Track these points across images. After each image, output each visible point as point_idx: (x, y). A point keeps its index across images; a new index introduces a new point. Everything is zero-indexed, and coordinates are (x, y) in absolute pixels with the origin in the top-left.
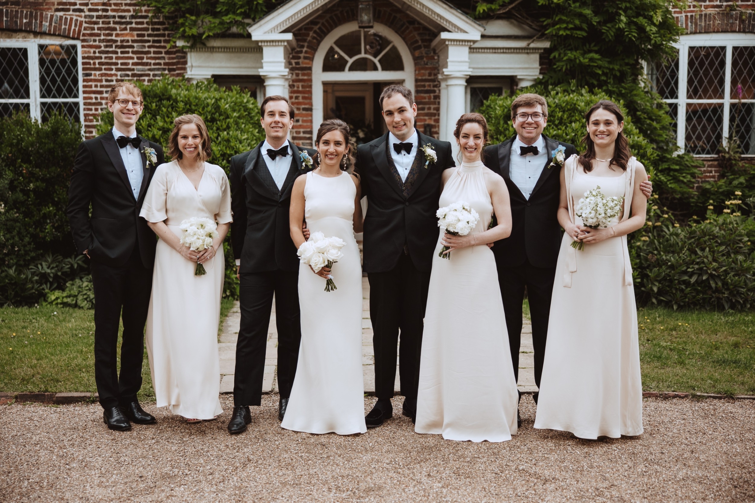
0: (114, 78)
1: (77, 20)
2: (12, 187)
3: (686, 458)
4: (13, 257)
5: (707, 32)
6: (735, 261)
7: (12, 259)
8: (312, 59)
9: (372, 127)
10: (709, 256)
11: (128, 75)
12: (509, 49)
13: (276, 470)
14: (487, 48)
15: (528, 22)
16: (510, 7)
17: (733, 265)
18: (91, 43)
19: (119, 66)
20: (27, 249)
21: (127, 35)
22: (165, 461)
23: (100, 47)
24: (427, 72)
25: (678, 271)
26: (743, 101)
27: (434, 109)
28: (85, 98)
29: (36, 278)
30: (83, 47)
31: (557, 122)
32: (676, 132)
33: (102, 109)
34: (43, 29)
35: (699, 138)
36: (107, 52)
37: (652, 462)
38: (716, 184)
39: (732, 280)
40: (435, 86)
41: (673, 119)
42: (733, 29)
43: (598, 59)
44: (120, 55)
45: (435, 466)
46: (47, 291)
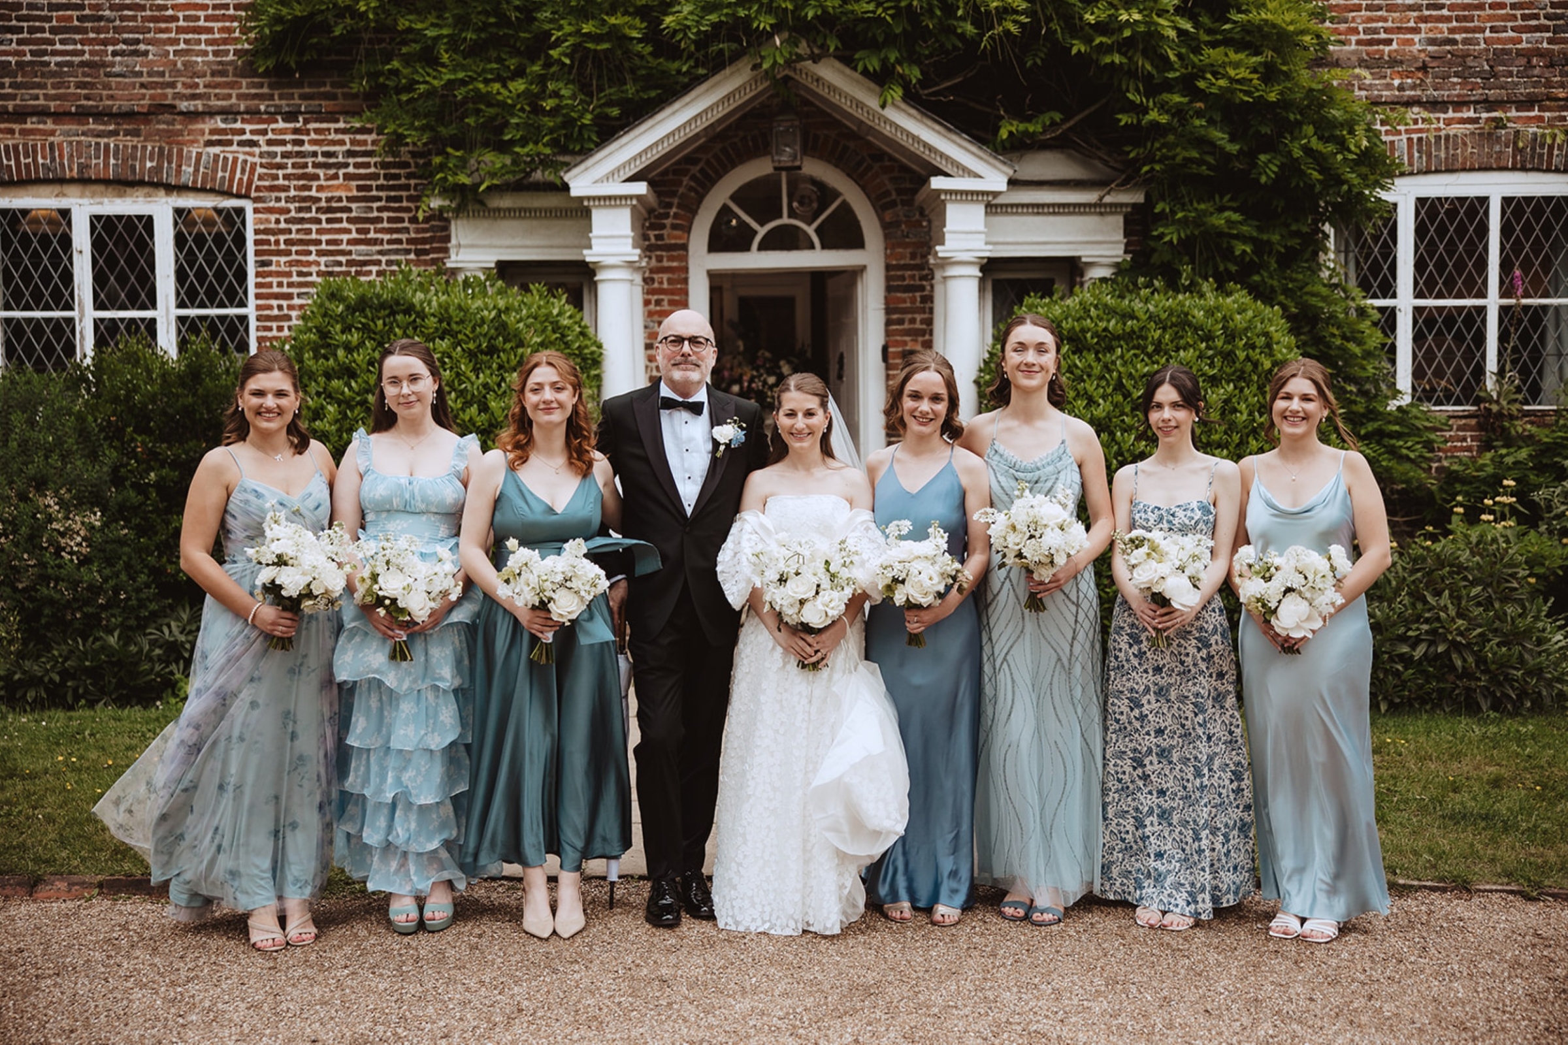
0: (314, 269)
1: (245, 161)
2: (117, 478)
3: (1355, 1010)
4: (116, 611)
5: (1450, 171)
6: (1501, 617)
7: (114, 616)
8: (688, 230)
9: (809, 354)
10: (1450, 606)
11: (340, 264)
12: (1064, 205)
13: (568, 1031)
14: (1023, 206)
15: (1100, 154)
16: (1065, 127)
17: (1497, 624)
18: (272, 204)
19: (324, 246)
20: (144, 596)
21: (338, 187)
22: (362, 1012)
23: (288, 211)
24: (909, 250)
25: (1388, 635)
26: (1525, 301)
27: (922, 322)
28: (259, 308)
29: (158, 651)
30: (256, 211)
31: (1150, 349)
32: (1393, 362)
33: (290, 328)
34: (183, 180)
35: (1439, 373)
36: (302, 221)
37: (1287, 1018)
38: (1475, 462)
39: (1494, 654)
40: (922, 278)
41: (1386, 335)
42: (1503, 164)
43: (1241, 223)
44: (324, 225)
45: (869, 1024)
46: (178, 676)
